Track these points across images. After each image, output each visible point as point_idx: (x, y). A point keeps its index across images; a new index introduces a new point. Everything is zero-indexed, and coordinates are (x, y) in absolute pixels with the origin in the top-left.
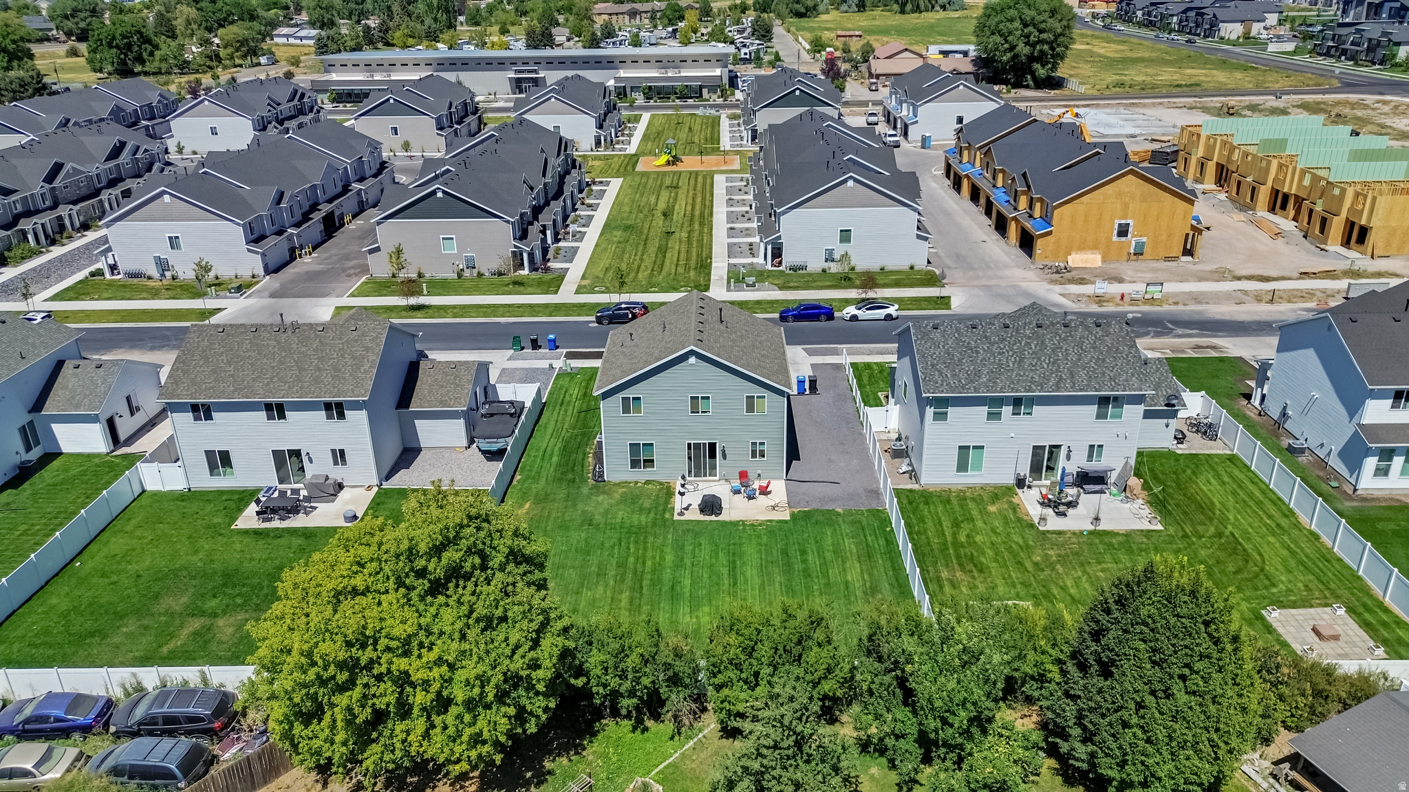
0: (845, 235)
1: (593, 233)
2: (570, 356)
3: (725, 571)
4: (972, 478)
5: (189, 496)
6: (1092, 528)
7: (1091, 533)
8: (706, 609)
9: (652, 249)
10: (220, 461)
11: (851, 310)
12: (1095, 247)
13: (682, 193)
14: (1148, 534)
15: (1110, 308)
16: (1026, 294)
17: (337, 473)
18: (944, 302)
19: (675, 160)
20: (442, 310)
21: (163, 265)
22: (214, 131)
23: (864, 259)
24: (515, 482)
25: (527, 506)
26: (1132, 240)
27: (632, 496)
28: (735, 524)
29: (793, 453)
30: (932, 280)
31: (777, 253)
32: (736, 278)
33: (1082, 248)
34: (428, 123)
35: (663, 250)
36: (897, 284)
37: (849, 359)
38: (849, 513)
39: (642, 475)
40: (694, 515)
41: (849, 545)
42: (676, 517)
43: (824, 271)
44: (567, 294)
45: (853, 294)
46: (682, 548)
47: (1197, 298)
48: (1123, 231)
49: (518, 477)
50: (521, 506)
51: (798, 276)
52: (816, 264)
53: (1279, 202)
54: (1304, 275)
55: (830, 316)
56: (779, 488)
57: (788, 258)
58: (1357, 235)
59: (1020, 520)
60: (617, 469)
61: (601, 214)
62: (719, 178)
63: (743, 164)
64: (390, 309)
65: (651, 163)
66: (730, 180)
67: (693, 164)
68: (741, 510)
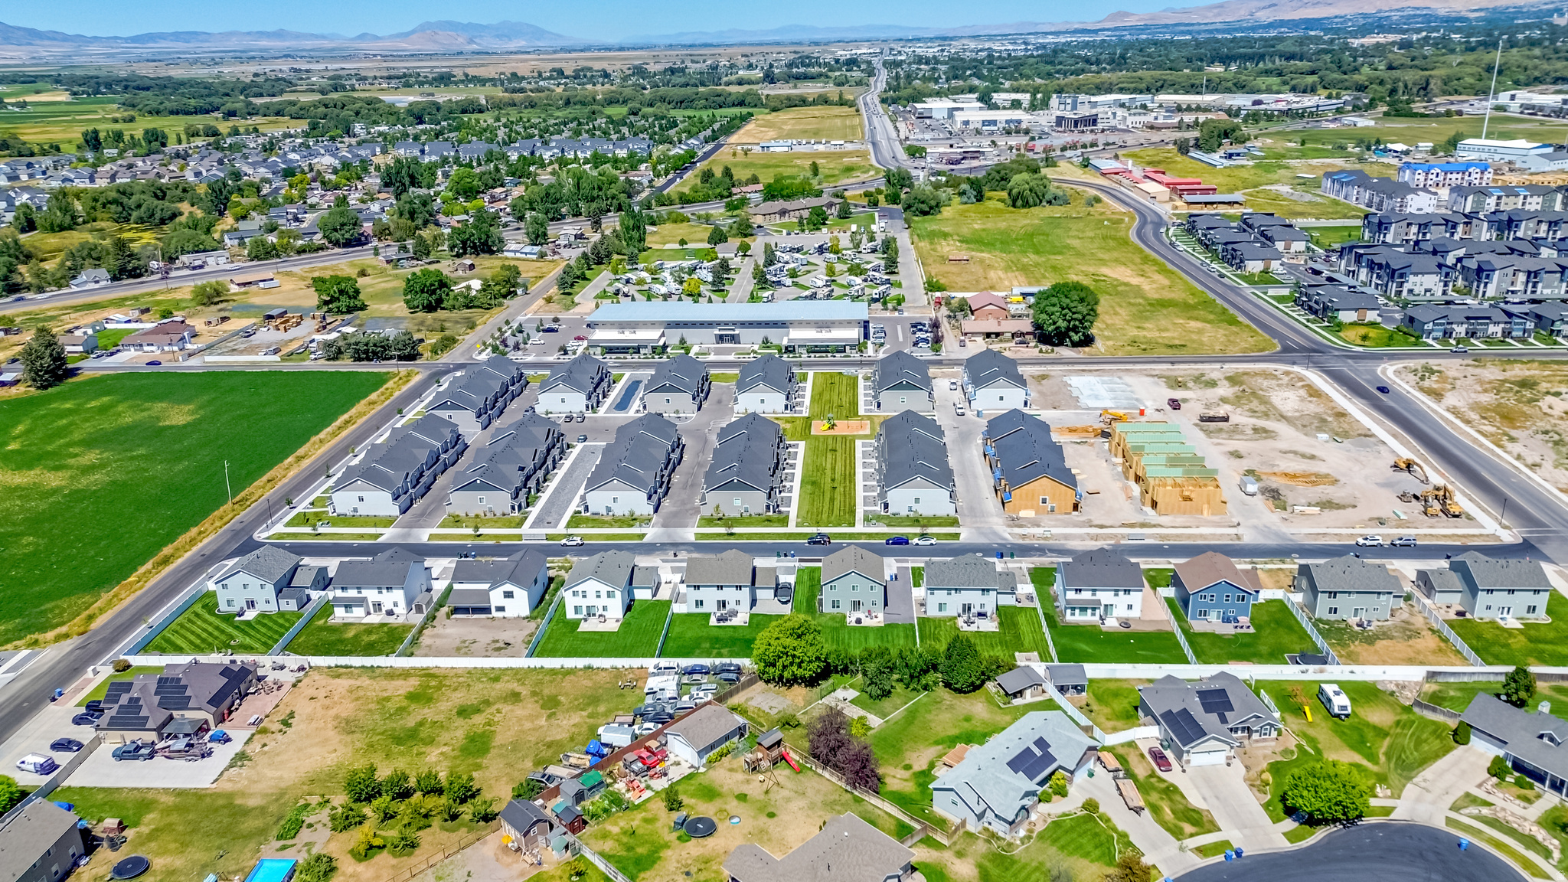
0: (917, 500)
1: (797, 484)
2: (801, 561)
3: (863, 638)
4: (943, 614)
5: (689, 615)
6: (977, 631)
7: (977, 633)
8: (858, 645)
9: (827, 499)
10: (700, 603)
11: (916, 541)
12: (1032, 508)
13: (839, 454)
14: (994, 633)
15: (1027, 542)
16: (995, 533)
17: (737, 608)
18: (957, 536)
19: (833, 426)
20: (741, 536)
21: (609, 509)
22: (563, 401)
23: (925, 510)
24: (793, 612)
26: (1049, 505)
27: (833, 618)
28: (866, 627)
29: (886, 604)
30: (954, 522)
31: (886, 506)
32: (867, 520)
33: (1026, 508)
34: (687, 397)
35: (832, 500)
36: (940, 525)
37: (910, 565)
38: (903, 624)
39: (836, 610)
40: (853, 624)
41: (902, 634)
42: (847, 624)
43: (908, 515)
44: (791, 528)
45: (918, 530)
46: (850, 634)
47: (1066, 537)
48: (1044, 501)
49: (793, 610)
51: (895, 520)
52: (904, 513)
53: (1138, 479)
54: (1124, 525)
55: (907, 543)
56: (881, 616)
57: (891, 510)
58: (1154, 504)
59: (957, 627)
60: (827, 608)
61: (798, 472)
62: (859, 443)
63: (872, 429)
64: (719, 535)
65: (820, 428)
66: (864, 445)
67: (843, 428)
68: (867, 622)
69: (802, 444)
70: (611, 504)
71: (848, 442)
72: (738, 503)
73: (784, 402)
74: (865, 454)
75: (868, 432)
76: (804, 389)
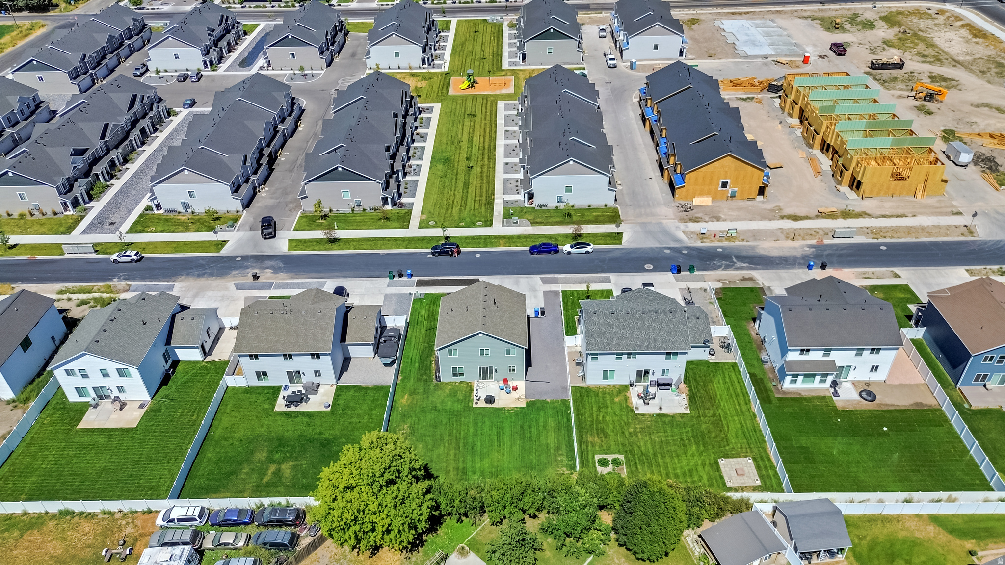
0: (569, 189)
1: (425, 164)
2: (420, 284)
3: (495, 438)
4: (610, 382)
5: (249, 390)
6: (658, 412)
7: (658, 415)
8: (487, 460)
9: (460, 185)
10: (263, 374)
11: (567, 248)
12: (708, 194)
13: (477, 119)
14: (683, 415)
15: (707, 244)
16: (666, 232)
17: (317, 380)
18: (618, 237)
19: (472, 85)
20: (348, 242)
22: (176, 57)
23: (578, 200)
24: (399, 382)
25: (406, 396)
26: (729, 190)
27: (453, 393)
28: (500, 409)
29: (529, 363)
30: (614, 217)
31: (531, 196)
32: (507, 216)
33: (701, 194)
34: (314, 51)
35: (466, 185)
36: (596, 221)
37: (560, 288)
38: (553, 402)
39: (458, 379)
40: (482, 404)
41: (551, 423)
42: (474, 405)
43: (557, 207)
44: (414, 231)
45: (569, 230)
46: (477, 424)
47: (756, 235)
48: (724, 185)
49: (400, 378)
50: (403, 397)
51: (541, 216)
52: (552, 204)
53: (825, 147)
54: (821, 215)
55: (557, 251)
56: (521, 384)
57: (537, 200)
58: (855, 184)
59: (627, 406)
60: (446, 376)
61: (429, 146)
62: (501, 105)
63: (517, 86)
64: (318, 242)
65: (459, 86)
66: (507, 108)
67: (485, 86)
68: (504, 401)
69: (437, 107)
70: (187, 200)
71: (490, 103)
72: (348, 196)
73: (421, 55)
74: (508, 120)
75: (511, 90)
76: (445, 39)
